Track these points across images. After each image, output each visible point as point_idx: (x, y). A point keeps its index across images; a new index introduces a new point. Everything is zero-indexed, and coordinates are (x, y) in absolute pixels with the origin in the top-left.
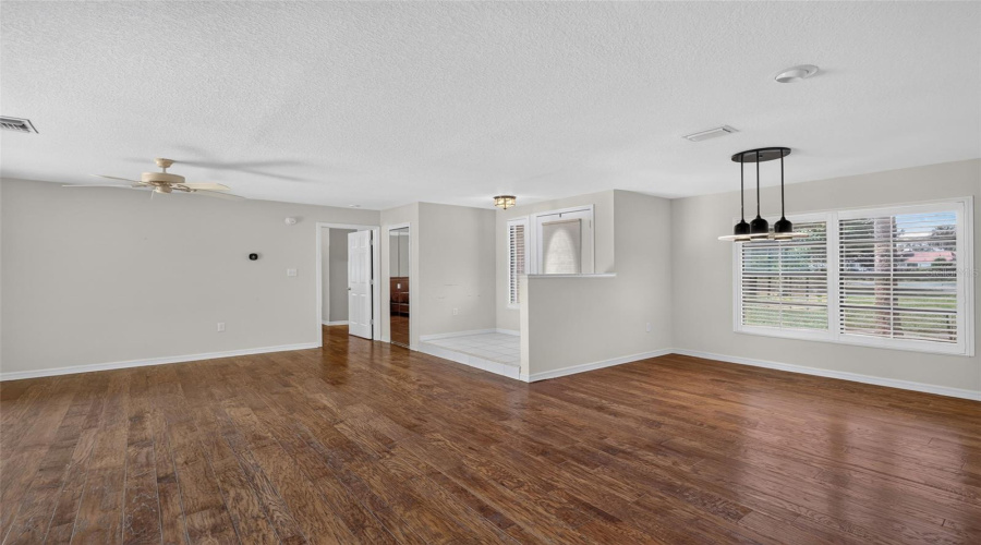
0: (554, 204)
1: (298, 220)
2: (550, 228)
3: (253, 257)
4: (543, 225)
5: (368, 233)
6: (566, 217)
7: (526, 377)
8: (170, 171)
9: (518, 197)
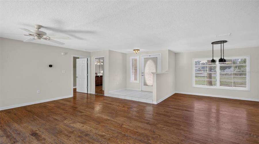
0: (147, 53)
1: (66, 54)
2: (146, 60)
3: (51, 66)
4: (144, 58)
5: (86, 59)
6: (151, 57)
7: (155, 103)
8: (41, 30)
9: (141, 50)
